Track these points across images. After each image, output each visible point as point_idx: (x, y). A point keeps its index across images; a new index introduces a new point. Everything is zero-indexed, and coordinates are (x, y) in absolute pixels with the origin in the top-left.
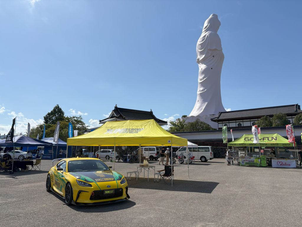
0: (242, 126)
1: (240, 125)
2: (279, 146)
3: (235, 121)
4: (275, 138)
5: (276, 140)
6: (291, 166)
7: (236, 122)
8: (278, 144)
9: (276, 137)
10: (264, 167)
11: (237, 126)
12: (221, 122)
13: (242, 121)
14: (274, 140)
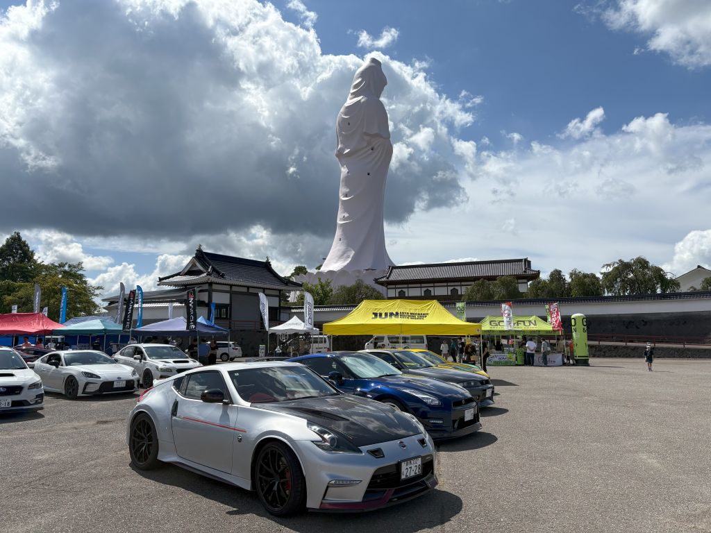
0: (432, 294)
1: (428, 292)
2: (541, 334)
3: (419, 285)
4: (533, 322)
5: (535, 325)
6: (556, 364)
7: (421, 287)
8: (539, 331)
9: (535, 321)
10: (520, 365)
11: (423, 295)
12: (394, 286)
13: (432, 285)
14: (532, 326)
